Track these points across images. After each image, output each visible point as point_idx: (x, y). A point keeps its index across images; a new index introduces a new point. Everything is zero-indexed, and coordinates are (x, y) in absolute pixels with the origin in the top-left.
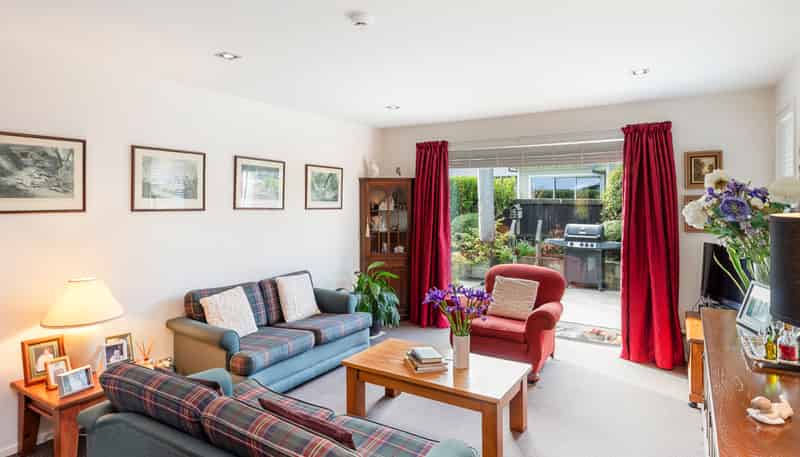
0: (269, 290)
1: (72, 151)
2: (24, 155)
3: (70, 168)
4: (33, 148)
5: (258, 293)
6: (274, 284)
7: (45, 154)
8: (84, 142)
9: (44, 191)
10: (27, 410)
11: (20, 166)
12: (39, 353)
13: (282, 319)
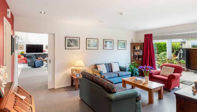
0: (110, 65)
1: (78, 39)
2: (72, 40)
3: (78, 42)
4: (73, 39)
5: (107, 66)
6: (111, 64)
7: (74, 40)
8: (80, 38)
9: (74, 46)
10: (72, 79)
11: (71, 42)
12: (73, 71)
13: (112, 71)
